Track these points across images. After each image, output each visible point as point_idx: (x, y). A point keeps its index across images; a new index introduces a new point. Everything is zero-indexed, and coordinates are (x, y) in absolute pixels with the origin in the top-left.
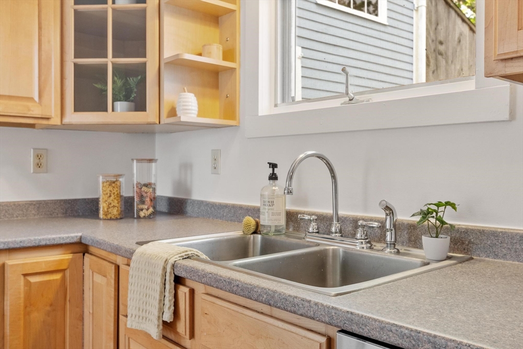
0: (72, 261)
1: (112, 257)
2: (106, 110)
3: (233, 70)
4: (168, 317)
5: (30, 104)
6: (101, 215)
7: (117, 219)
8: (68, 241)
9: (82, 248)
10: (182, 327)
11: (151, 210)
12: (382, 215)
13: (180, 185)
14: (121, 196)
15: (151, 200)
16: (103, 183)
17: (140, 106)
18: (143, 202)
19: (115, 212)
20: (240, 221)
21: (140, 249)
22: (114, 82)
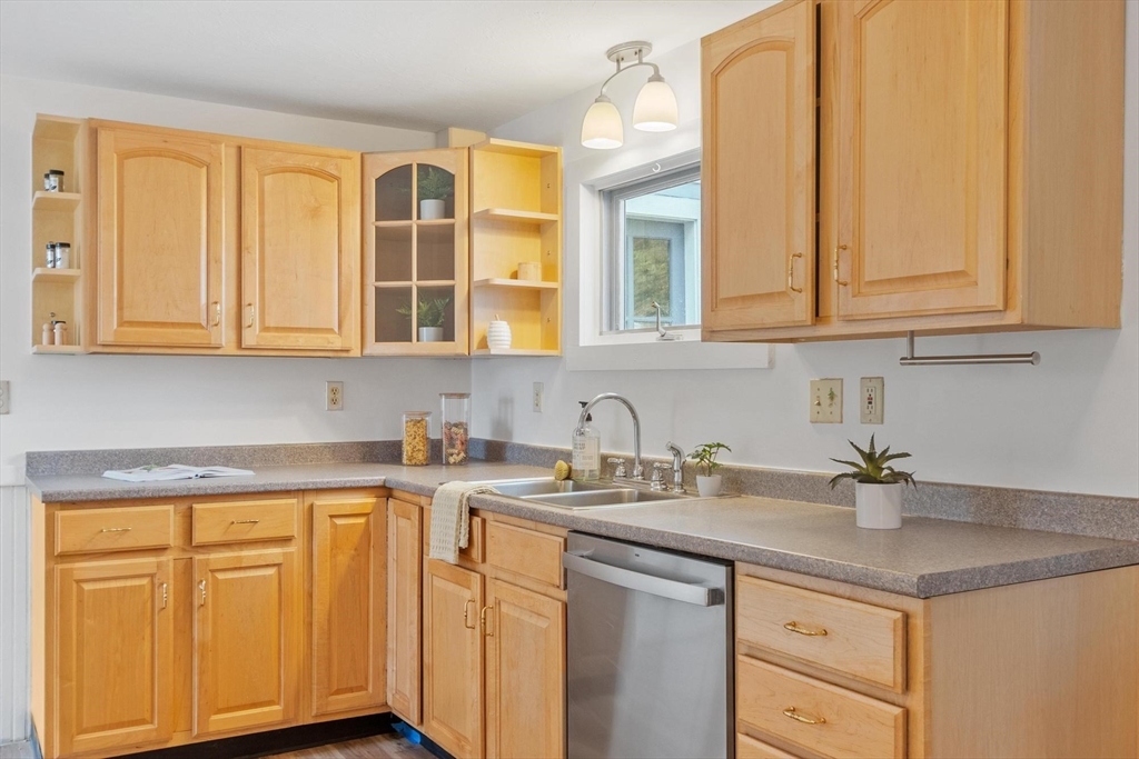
0: (376, 506)
1: (416, 499)
2: (411, 340)
3: (554, 291)
4: (463, 544)
5: (329, 336)
6: (405, 461)
7: (422, 465)
8: (371, 484)
9: (386, 492)
10: (476, 553)
11: (462, 455)
12: (670, 457)
13: (500, 425)
14: (427, 438)
15: (462, 444)
16: (407, 422)
17: (448, 335)
18: (453, 446)
19: (420, 457)
20: (553, 467)
21: (441, 488)
22: (418, 307)
